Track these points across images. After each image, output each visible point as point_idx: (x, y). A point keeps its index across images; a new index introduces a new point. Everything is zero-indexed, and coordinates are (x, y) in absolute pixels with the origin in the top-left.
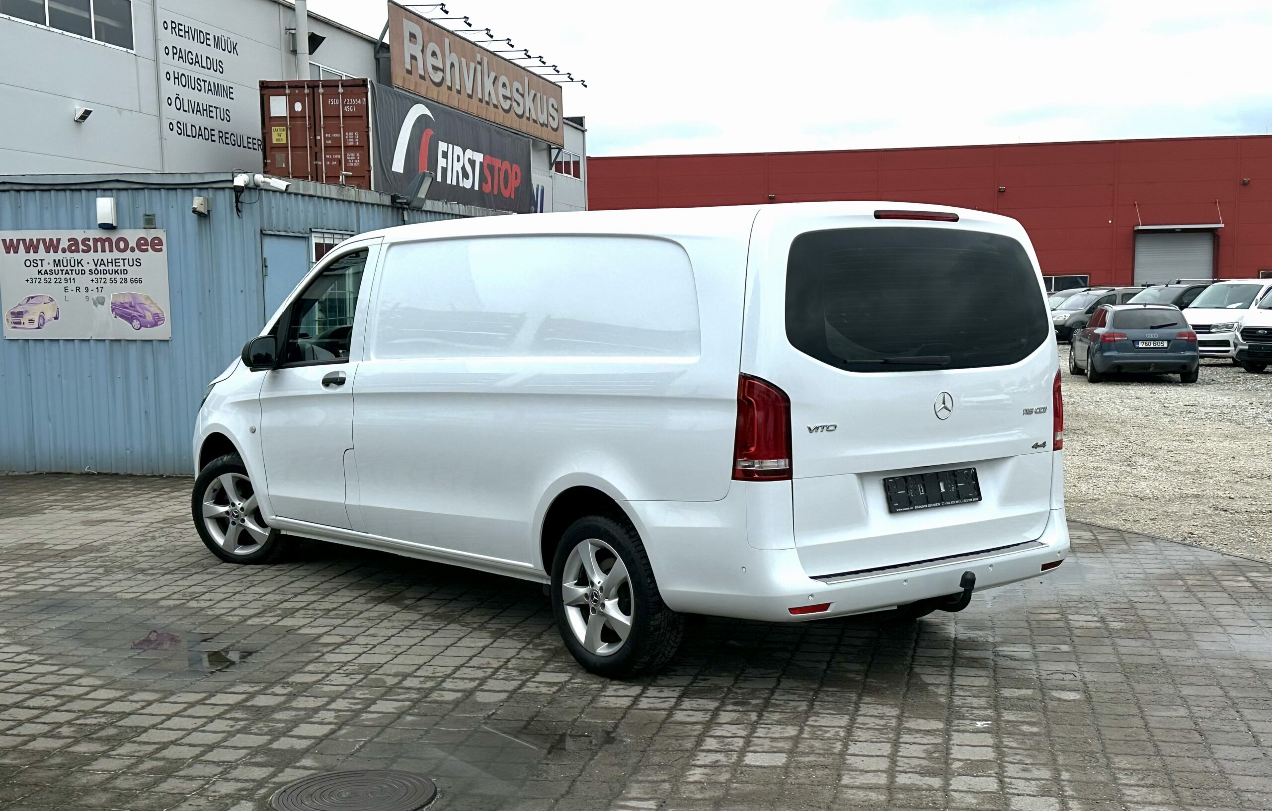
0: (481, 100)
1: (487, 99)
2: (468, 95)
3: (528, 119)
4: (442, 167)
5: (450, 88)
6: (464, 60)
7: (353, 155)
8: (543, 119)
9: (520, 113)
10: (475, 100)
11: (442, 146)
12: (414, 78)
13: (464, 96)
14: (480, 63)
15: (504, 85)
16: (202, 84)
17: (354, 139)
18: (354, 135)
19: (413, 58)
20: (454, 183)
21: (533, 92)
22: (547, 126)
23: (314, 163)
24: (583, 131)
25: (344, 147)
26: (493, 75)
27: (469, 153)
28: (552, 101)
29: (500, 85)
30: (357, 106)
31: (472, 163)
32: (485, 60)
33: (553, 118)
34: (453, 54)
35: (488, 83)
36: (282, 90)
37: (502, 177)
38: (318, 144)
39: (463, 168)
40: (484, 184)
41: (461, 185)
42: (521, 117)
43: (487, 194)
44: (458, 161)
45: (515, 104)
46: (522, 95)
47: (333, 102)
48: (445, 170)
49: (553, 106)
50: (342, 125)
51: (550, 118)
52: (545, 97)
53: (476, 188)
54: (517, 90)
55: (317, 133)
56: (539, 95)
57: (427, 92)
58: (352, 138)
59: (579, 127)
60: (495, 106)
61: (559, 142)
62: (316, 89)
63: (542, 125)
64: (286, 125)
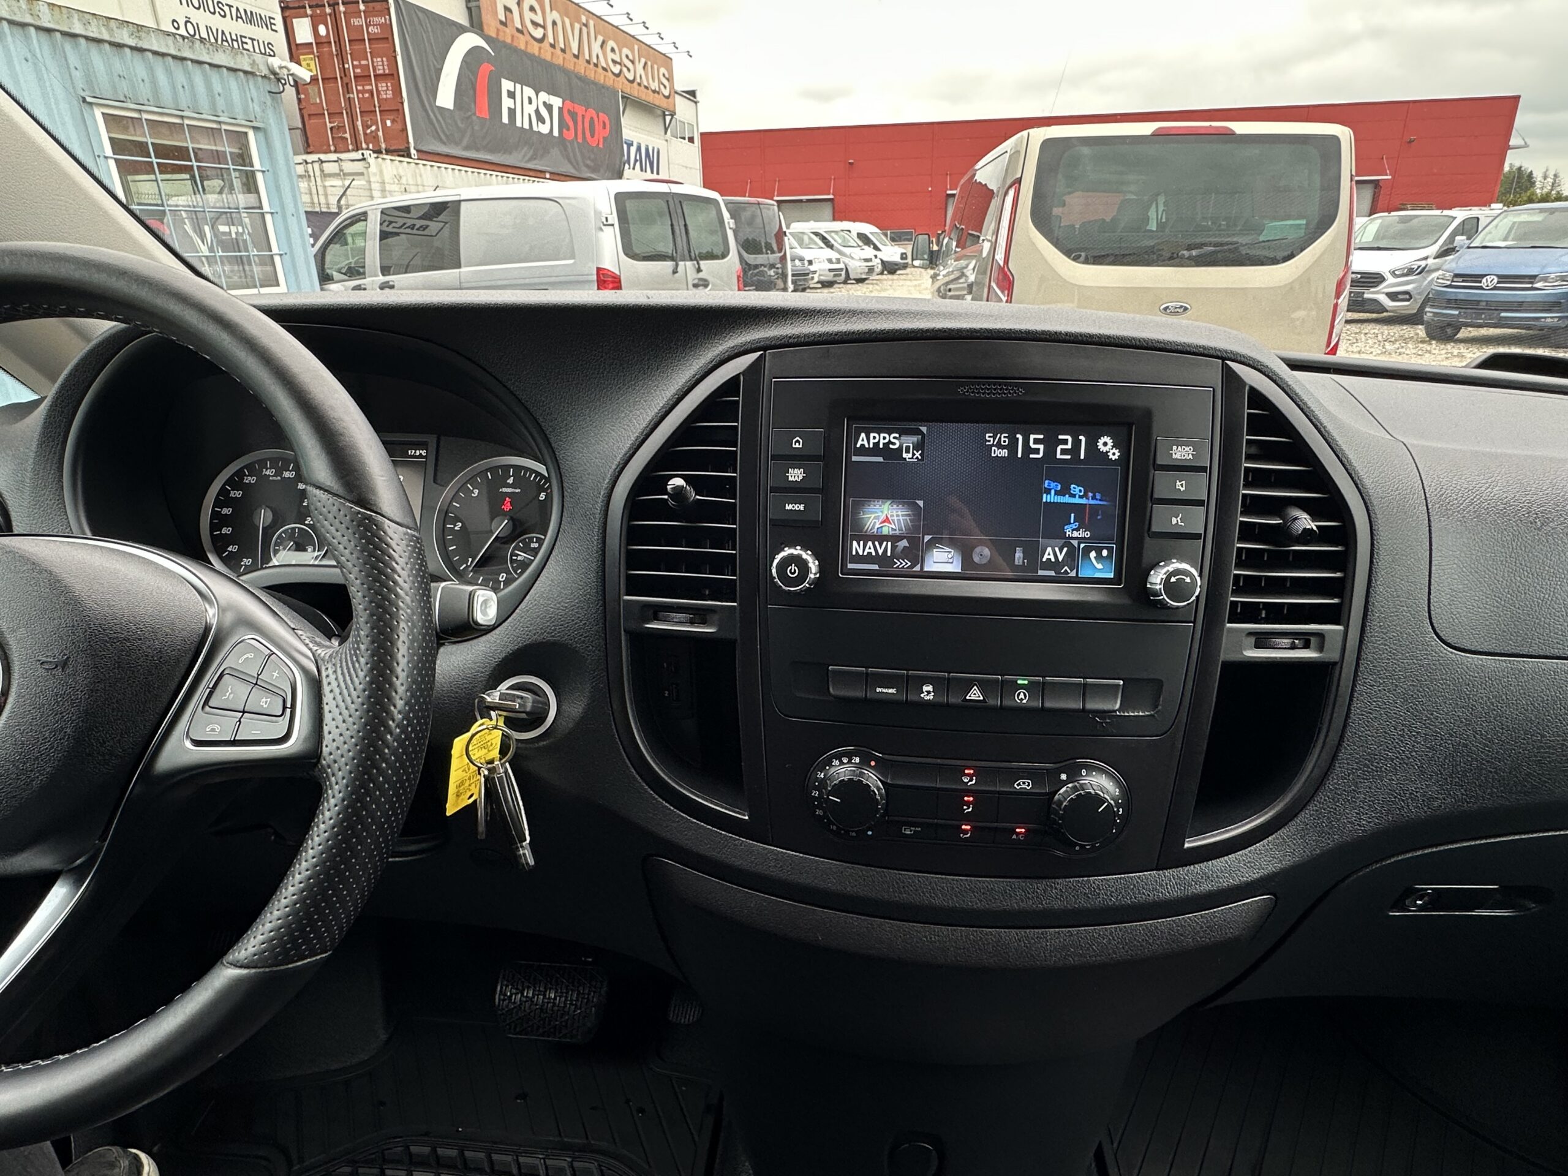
0: (588, 62)
1: (595, 60)
2: (574, 55)
3: (639, 84)
4: (509, 109)
5: (553, 46)
6: (567, 21)
7: (384, 85)
8: (654, 86)
9: (631, 78)
10: (581, 62)
11: (507, 85)
12: (509, 31)
13: (568, 56)
14: (586, 25)
15: (613, 50)
16: (226, 9)
17: (383, 65)
18: (382, 61)
19: (507, 9)
20: (526, 126)
21: (643, 60)
22: (658, 93)
23: (348, 96)
24: (696, 103)
25: (375, 76)
26: (600, 39)
27: (543, 96)
28: (663, 70)
29: (609, 49)
30: (381, 25)
31: (549, 107)
32: (591, 23)
33: (665, 87)
34: (554, 12)
35: (596, 47)
36: (302, 10)
37: (587, 125)
38: (347, 74)
39: (537, 111)
40: (564, 130)
41: (535, 128)
42: (632, 82)
43: (569, 141)
44: (530, 102)
45: (625, 70)
46: (633, 62)
47: (356, 22)
48: (512, 112)
49: (664, 75)
50: (368, 50)
51: (662, 87)
52: (656, 67)
53: (556, 133)
54: (627, 57)
55: (345, 61)
56: (649, 63)
57: (526, 47)
58: (381, 65)
59: (692, 98)
60: (604, 69)
61: (671, 109)
62: (336, 7)
63: (654, 91)
64: (313, 53)
